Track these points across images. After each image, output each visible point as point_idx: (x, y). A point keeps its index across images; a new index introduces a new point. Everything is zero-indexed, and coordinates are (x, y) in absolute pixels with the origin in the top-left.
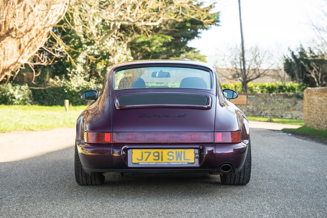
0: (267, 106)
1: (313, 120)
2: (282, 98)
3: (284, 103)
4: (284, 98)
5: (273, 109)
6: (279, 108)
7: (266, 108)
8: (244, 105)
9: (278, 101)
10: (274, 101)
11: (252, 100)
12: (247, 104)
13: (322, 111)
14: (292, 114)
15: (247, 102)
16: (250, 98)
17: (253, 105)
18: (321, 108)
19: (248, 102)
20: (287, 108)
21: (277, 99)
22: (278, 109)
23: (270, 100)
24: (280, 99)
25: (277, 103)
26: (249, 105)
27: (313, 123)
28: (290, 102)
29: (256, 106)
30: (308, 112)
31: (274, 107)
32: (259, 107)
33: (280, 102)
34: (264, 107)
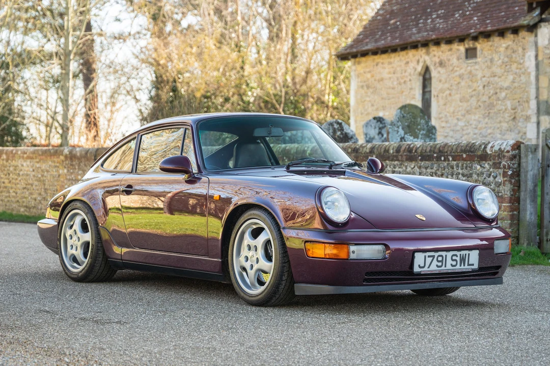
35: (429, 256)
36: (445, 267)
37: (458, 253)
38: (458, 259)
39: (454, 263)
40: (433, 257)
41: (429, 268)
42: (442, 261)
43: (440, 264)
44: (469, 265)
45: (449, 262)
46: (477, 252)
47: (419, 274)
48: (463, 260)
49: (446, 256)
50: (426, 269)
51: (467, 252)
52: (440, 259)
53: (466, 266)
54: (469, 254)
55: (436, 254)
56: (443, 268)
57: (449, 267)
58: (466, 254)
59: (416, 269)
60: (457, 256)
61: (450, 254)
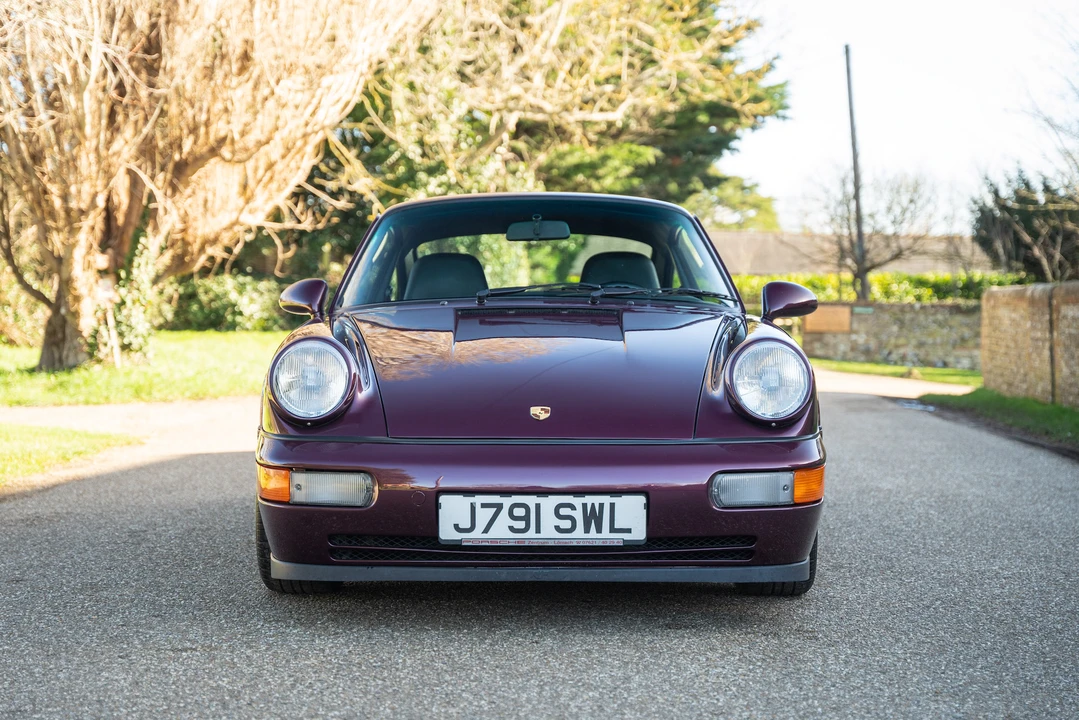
0: (906, 337)
1: (999, 371)
2: (947, 316)
3: (951, 327)
4: (951, 314)
5: (921, 345)
6: (938, 340)
7: (902, 341)
8: (843, 333)
9: (934, 322)
10: (924, 323)
11: (866, 320)
12: (851, 331)
13: (1017, 346)
14: (971, 357)
15: (851, 323)
16: (859, 314)
17: (867, 333)
18: (1016, 342)
19: (855, 326)
20: (959, 341)
21: (931, 318)
22: (934, 344)
23: (912, 320)
24: (940, 317)
25: (934, 327)
26: (856, 332)
27: (1000, 380)
28: (967, 325)
29: (876, 335)
30: (990, 350)
31: (924, 339)
32: (884, 337)
33: (941, 325)
34: (897, 337)
35: (484, 506)
36: (538, 530)
37: (577, 501)
38: (578, 515)
39: (567, 524)
40: (499, 507)
41: (486, 531)
42: (526, 518)
43: (521, 525)
44: (613, 530)
45: (549, 521)
46: (642, 499)
47: (456, 546)
48: (593, 518)
49: (538, 506)
50: (477, 534)
51: (606, 500)
52: (519, 512)
53: (606, 533)
54: (612, 506)
55: (507, 502)
56: (531, 534)
57: (548, 531)
58: (601, 506)
59: (447, 533)
60: (573, 507)
61: (549, 503)
